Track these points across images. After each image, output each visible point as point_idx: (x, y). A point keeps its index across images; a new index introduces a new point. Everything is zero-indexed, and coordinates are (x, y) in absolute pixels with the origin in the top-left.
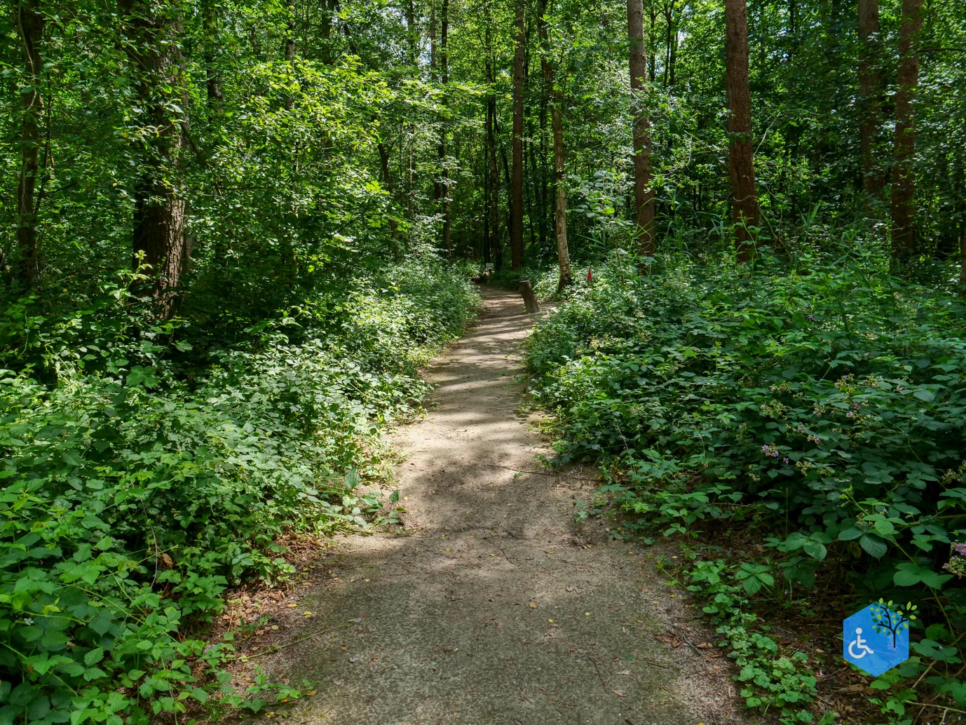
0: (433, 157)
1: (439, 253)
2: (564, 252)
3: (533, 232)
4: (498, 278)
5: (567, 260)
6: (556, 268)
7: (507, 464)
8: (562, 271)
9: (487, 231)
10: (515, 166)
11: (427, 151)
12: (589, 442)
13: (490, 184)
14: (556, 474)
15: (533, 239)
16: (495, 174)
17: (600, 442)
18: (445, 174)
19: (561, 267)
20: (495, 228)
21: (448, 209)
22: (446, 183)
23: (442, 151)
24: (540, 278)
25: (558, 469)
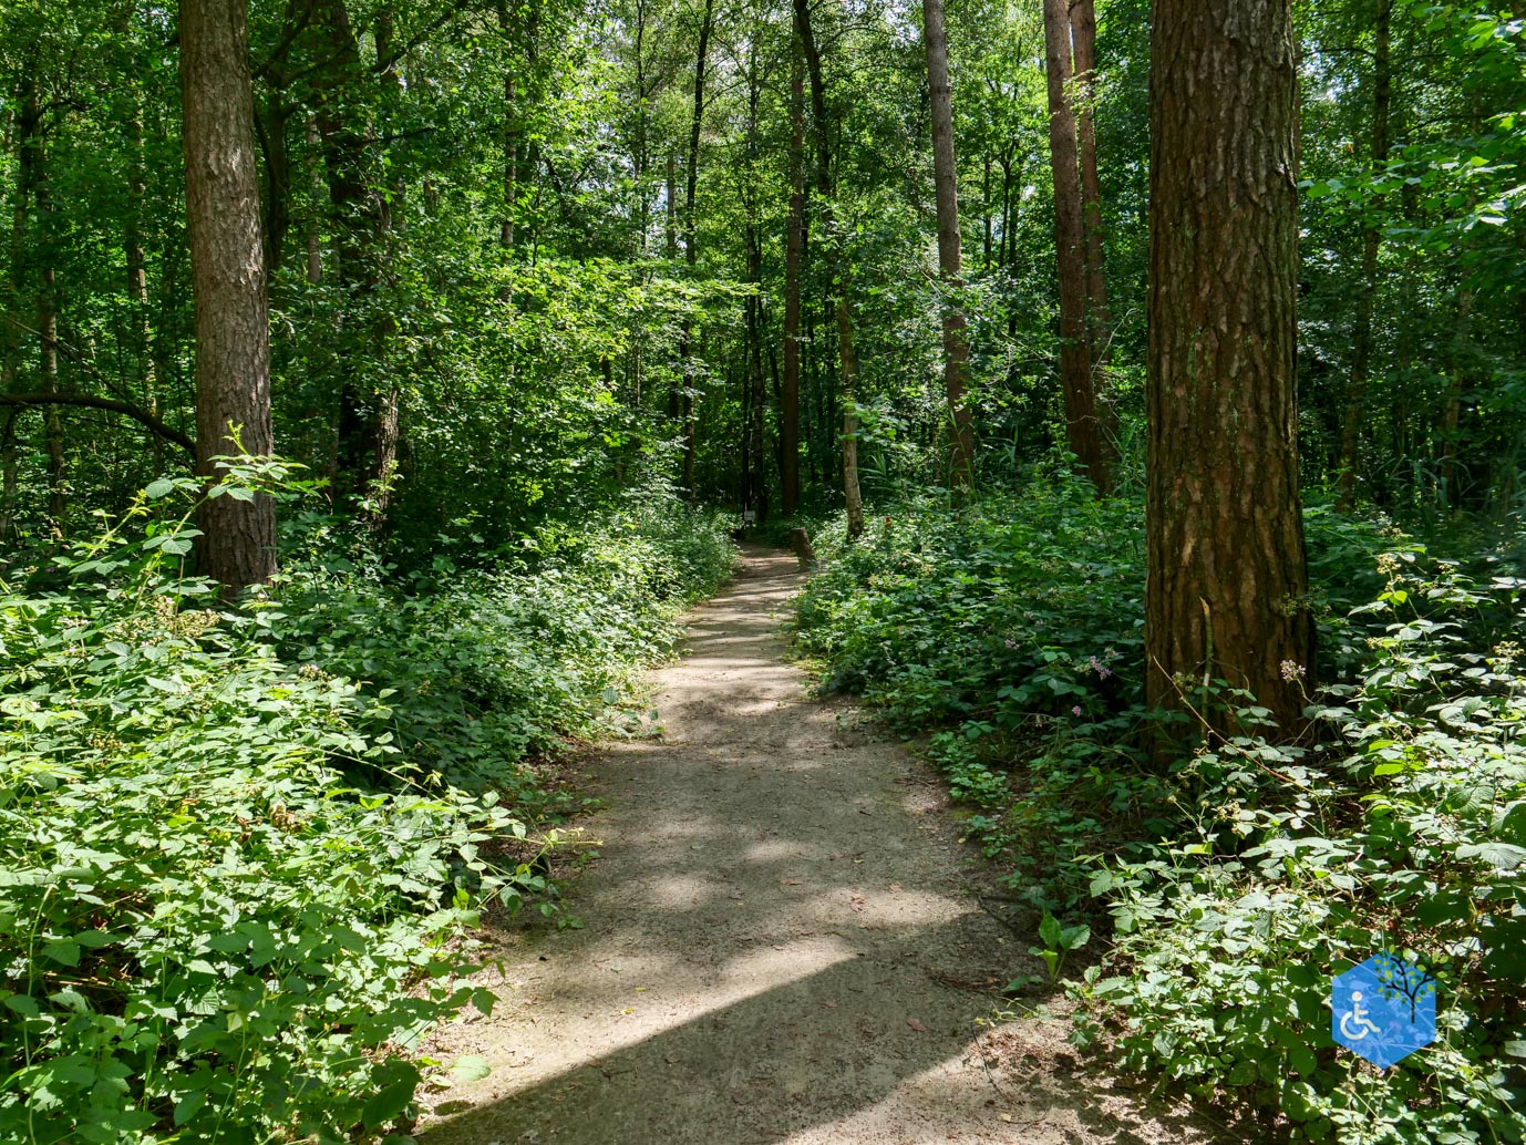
0: (673, 358)
1: (679, 494)
2: (855, 492)
3: (813, 468)
4: (760, 531)
5: (858, 503)
6: (844, 515)
7: (770, 696)
8: (851, 518)
9: (746, 466)
10: (787, 373)
11: (665, 351)
12: (857, 668)
13: (753, 396)
14: (822, 702)
15: (814, 478)
16: (758, 383)
17: (868, 668)
18: (688, 381)
19: (850, 512)
20: (759, 460)
21: (692, 431)
22: (690, 395)
23: (685, 350)
24: (821, 528)
25: (823, 699)
